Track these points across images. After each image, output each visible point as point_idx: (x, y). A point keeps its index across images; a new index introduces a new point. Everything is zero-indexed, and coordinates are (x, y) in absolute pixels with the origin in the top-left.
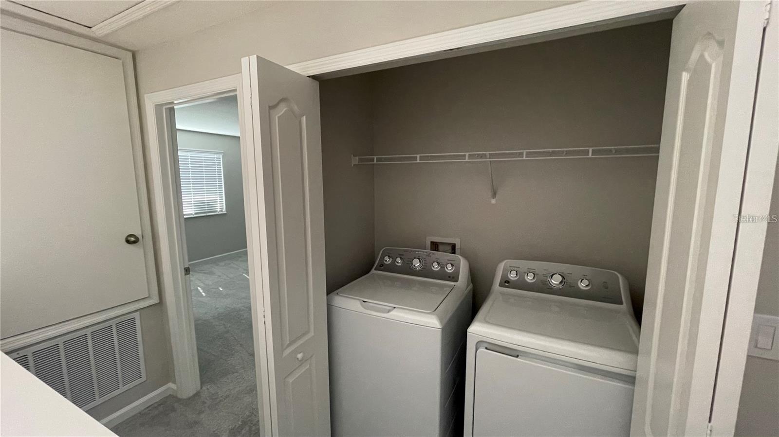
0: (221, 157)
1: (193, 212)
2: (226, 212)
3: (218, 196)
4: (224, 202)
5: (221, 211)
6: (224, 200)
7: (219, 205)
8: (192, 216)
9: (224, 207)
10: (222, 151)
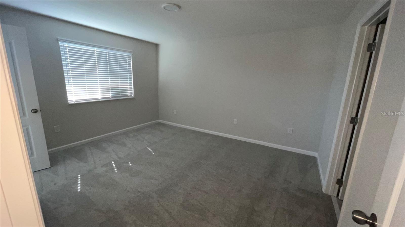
0: (131, 55)
1: (111, 96)
2: (134, 97)
3: (129, 85)
4: (133, 90)
5: (131, 96)
6: (133, 88)
7: (129, 91)
8: (109, 99)
9: (133, 93)
10: (132, 51)
